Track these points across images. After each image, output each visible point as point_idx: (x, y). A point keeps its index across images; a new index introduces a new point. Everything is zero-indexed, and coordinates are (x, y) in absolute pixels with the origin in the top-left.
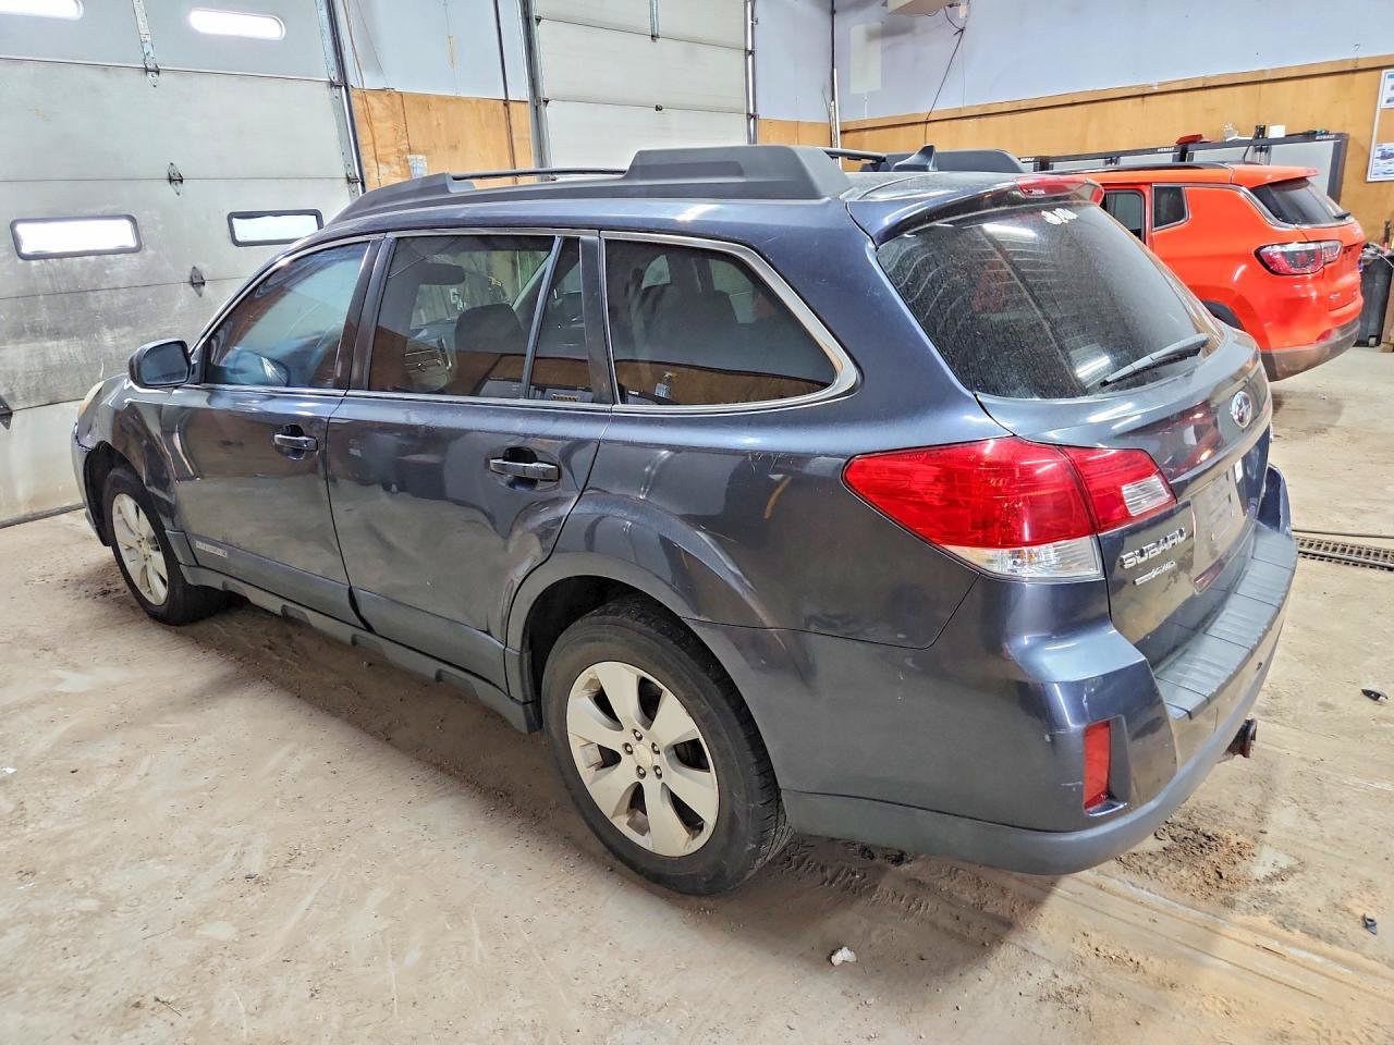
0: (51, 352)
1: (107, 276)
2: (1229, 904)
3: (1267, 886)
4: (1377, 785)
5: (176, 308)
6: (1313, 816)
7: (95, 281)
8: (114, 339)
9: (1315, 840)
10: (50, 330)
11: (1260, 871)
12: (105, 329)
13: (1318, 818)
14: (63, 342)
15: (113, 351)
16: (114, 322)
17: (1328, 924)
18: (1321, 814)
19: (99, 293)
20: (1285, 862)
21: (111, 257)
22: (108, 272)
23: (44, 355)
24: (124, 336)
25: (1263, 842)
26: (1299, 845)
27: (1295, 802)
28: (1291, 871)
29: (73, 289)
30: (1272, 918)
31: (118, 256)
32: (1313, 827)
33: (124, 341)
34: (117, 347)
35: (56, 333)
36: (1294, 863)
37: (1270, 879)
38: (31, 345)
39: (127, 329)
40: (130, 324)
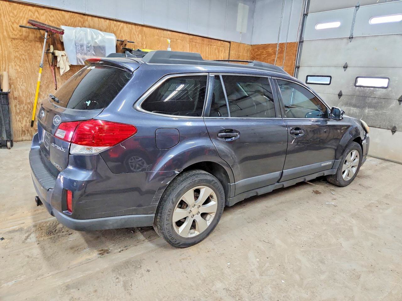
0: (351, 110)
1: (374, 94)
2: (35, 226)
3: (29, 233)
4: (13, 282)
5: (390, 107)
6: (28, 257)
7: (370, 95)
8: (368, 111)
9: (24, 250)
10: (353, 105)
11: (33, 235)
12: (367, 108)
13: (27, 257)
14: (355, 109)
15: (367, 114)
16: (370, 107)
17: (12, 235)
18: (27, 259)
19: (370, 98)
20: (28, 240)
21: (378, 89)
22: (375, 93)
23: (350, 110)
24: (372, 111)
25: (36, 242)
26: (27, 247)
27: (36, 258)
28: (26, 239)
29: (363, 96)
30: (24, 229)
31: (380, 89)
32: (27, 253)
33: (371, 112)
34: (368, 113)
35: (355, 106)
36: (26, 242)
37: (30, 234)
38: (348, 107)
39: (373, 109)
40: (374, 108)
